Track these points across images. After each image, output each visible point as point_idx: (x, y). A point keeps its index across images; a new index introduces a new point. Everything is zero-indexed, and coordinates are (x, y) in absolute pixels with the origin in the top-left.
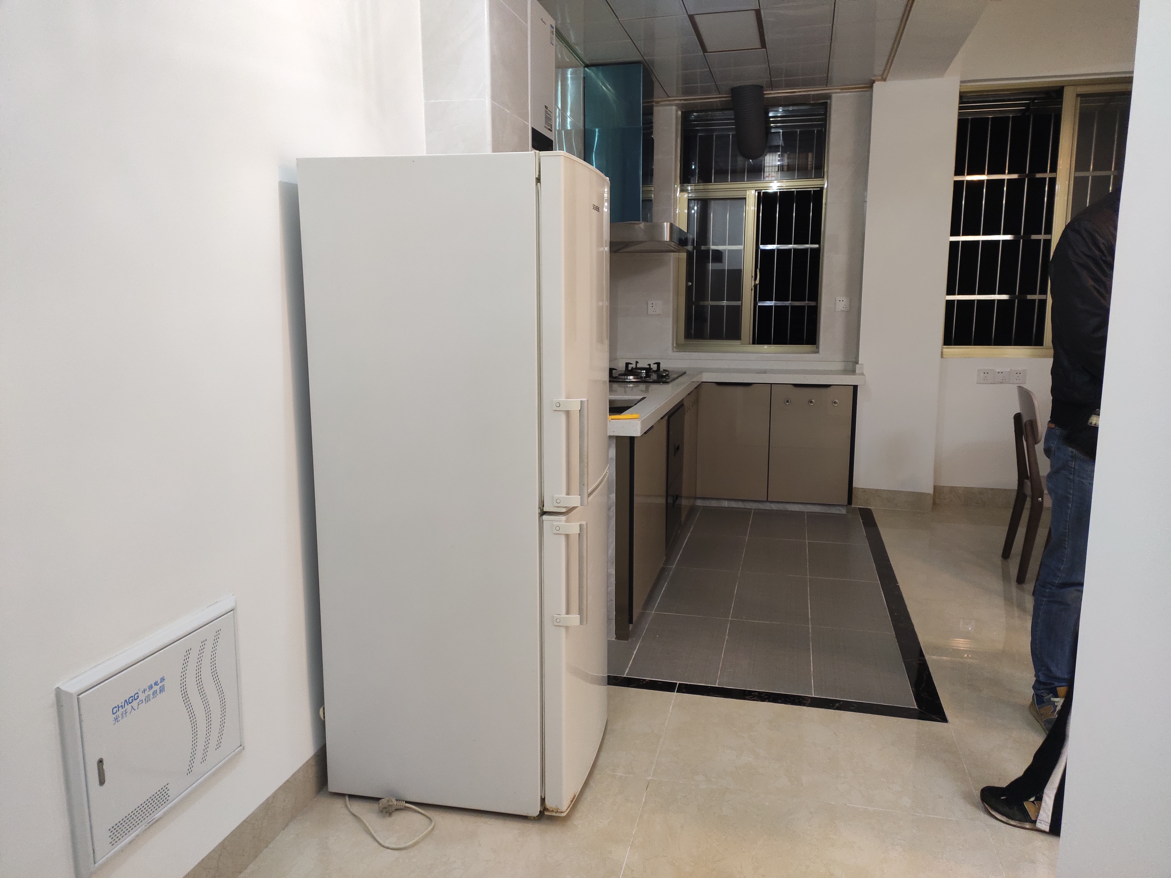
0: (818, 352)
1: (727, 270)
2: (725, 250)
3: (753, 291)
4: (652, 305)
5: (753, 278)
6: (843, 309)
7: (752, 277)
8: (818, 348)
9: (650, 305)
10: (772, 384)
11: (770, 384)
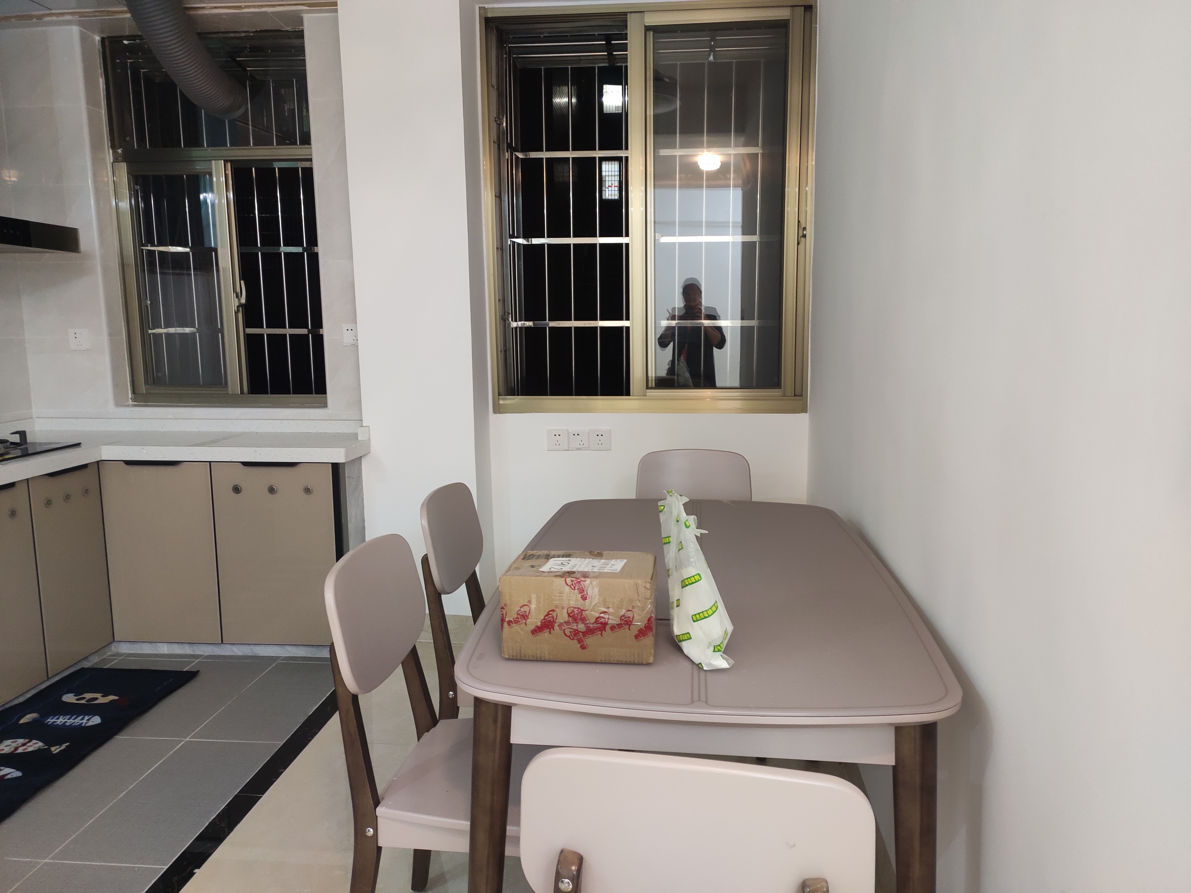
3: (239, 314)
4: (76, 336)
5: (237, 295)
7: (235, 292)
9: (71, 335)
10: (212, 463)
11: (208, 463)
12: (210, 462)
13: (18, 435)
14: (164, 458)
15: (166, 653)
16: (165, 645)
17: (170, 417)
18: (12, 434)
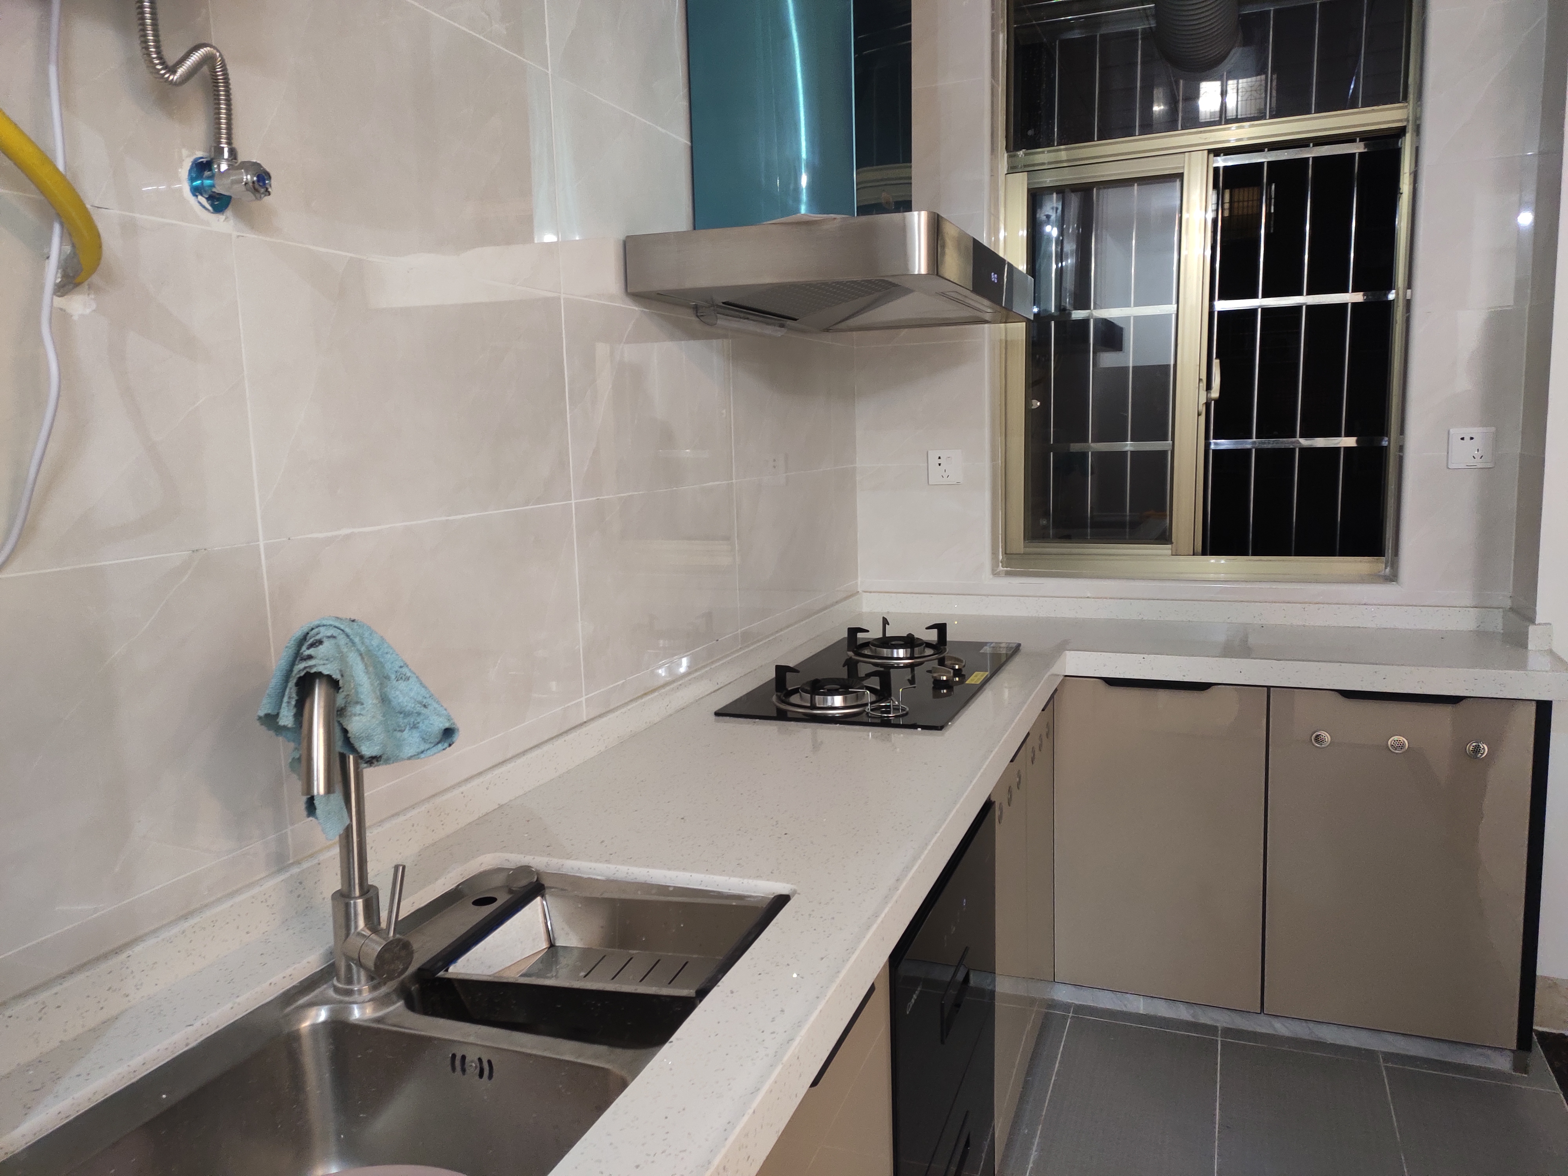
0: (1393, 578)
1: (1133, 367)
2: (1128, 318)
3: (1203, 418)
4: (940, 461)
5: (1204, 384)
6: (1472, 462)
7: (1200, 380)
8: (1394, 564)
9: (933, 460)
10: (1272, 689)
11: (1266, 689)
12: (1269, 687)
13: (936, 631)
14: (1184, 676)
15: (1141, 1012)
16: (1141, 999)
17: (1089, 595)
18: (927, 628)
